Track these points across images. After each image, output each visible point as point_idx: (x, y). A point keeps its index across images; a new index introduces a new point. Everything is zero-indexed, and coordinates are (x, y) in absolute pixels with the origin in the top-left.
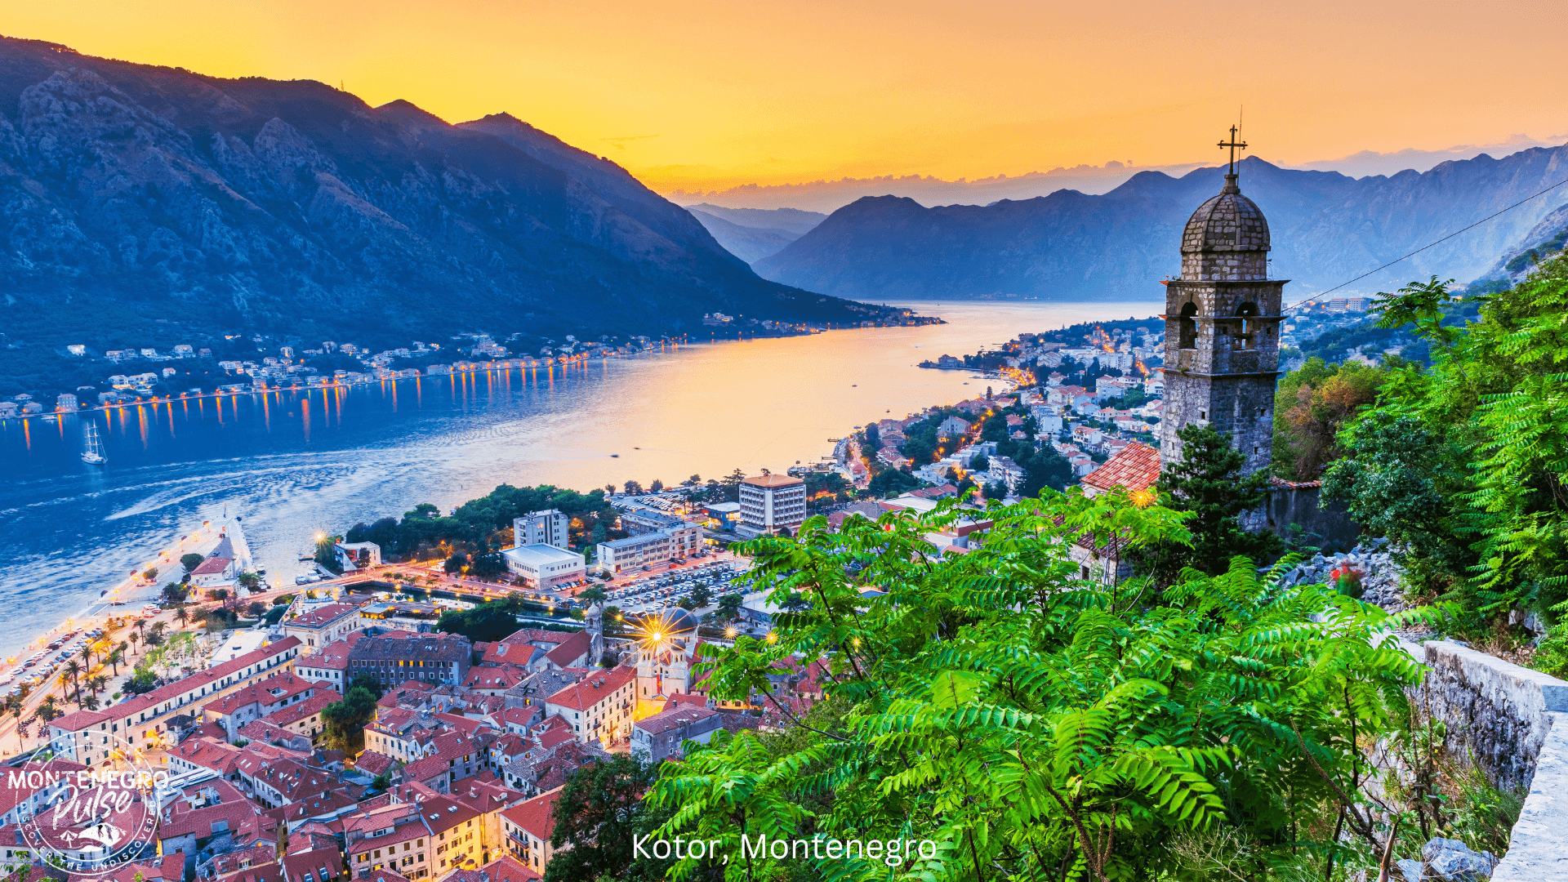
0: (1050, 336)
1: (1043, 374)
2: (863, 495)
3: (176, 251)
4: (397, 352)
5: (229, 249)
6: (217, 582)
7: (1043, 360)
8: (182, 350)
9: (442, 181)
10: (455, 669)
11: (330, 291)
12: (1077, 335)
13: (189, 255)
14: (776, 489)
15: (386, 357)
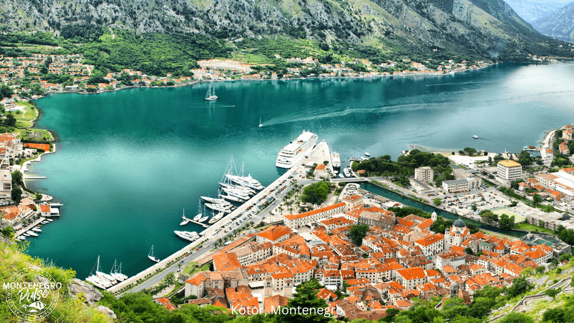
3: (309, 21)
5: (326, 21)
6: (322, 173)
10: (390, 226)
13: (313, 23)
14: (510, 167)
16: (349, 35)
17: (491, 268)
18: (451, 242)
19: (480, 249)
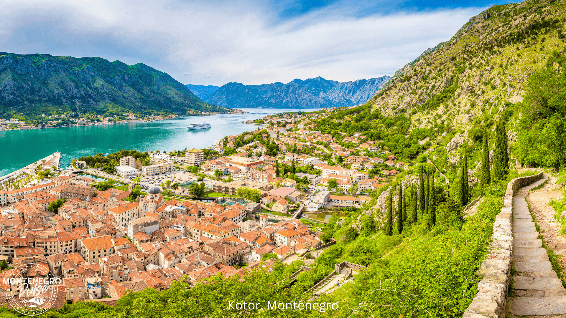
0: (274, 116)
1: (273, 125)
2: (222, 155)
3: (65, 94)
4: (110, 118)
5: (76, 94)
6: (48, 167)
7: (273, 121)
8: (63, 116)
9: (125, 78)
10: (88, 197)
11: (96, 103)
12: (281, 115)
13: (68, 95)
14: (195, 153)
15: (107, 119)
16: (90, 101)
17: (188, 233)
18: (146, 210)
19: (174, 215)
